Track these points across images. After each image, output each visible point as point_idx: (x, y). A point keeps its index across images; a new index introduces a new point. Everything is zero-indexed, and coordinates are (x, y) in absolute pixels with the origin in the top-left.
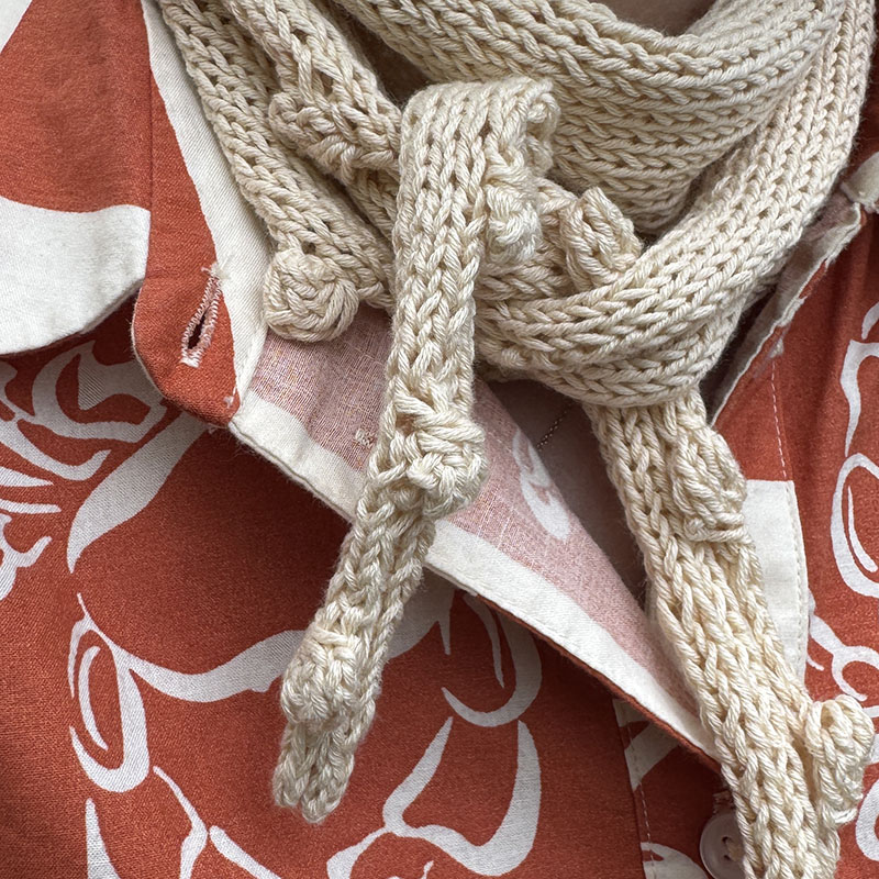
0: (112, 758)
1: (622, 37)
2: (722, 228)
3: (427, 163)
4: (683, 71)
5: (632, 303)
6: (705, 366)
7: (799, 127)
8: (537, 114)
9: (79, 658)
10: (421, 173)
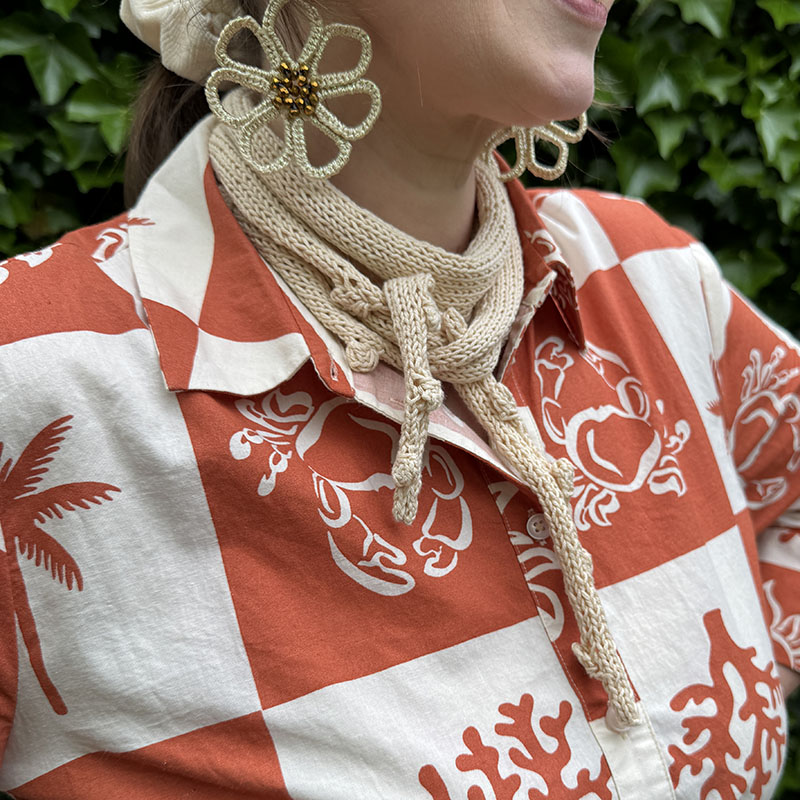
0: (336, 516)
1: (449, 258)
2: (491, 317)
3: (401, 303)
4: (470, 267)
5: (470, 343)
6: (494, 364)
7: (505, 284)
8: (430, 284)
9: (318, 484)
10: (400, 307)
